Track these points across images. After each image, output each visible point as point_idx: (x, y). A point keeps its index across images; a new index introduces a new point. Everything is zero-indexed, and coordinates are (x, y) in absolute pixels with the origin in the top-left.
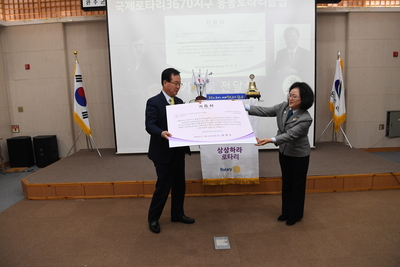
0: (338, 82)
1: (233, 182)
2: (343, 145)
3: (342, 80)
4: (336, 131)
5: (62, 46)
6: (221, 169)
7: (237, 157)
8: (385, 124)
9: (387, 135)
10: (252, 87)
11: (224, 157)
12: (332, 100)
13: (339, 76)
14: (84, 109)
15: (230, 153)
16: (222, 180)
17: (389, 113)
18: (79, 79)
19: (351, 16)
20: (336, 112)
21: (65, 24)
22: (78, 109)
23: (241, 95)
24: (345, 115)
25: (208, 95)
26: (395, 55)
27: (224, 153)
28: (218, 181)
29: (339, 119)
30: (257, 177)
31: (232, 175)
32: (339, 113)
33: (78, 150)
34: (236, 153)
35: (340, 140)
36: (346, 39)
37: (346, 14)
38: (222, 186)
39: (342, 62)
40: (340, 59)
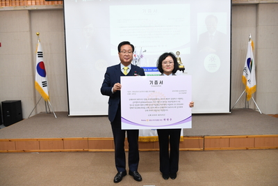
0: (249, 60)
2: (254, 111)
3: (252, 58)
4: (248, 99)
5: (28, 29)
12: (244, 74)
13: (250, 55)
14: (44, 79)
16: (153, 137)
18: (40, 55)
19: (260, 6)
20: (248, 85)
21: (30, 11)
22: (39, 79)
24: (256, 87)
29: (250, 90)
32: (251, 85)
33: (38, 112)
35: (251, 107)
36: (257, 25)
37: (257, 5)
38: (153, 142)
39: (252, 43)
40: (251, 41)
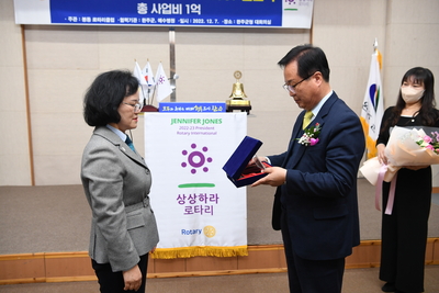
0: (373, 89)
1: (203, 253)
3: (379, 84)
6: (183, 232)
7: (210, 210)
10: (238, 93)
11: (188, 211)
12: (364, 114)
13: (374, 78)
15: (198, 203)
16: (184, 251)
23: (218, 105)
25: (162, 105)
27: (187, 203)
28: (178, 252)
30: (243, 243)
31: (201, 241)
32: (375, 136)
34: (209, 203)
36: (387, 23)
38: (186, 259)
39: (379, 57)
40: (377, 54)
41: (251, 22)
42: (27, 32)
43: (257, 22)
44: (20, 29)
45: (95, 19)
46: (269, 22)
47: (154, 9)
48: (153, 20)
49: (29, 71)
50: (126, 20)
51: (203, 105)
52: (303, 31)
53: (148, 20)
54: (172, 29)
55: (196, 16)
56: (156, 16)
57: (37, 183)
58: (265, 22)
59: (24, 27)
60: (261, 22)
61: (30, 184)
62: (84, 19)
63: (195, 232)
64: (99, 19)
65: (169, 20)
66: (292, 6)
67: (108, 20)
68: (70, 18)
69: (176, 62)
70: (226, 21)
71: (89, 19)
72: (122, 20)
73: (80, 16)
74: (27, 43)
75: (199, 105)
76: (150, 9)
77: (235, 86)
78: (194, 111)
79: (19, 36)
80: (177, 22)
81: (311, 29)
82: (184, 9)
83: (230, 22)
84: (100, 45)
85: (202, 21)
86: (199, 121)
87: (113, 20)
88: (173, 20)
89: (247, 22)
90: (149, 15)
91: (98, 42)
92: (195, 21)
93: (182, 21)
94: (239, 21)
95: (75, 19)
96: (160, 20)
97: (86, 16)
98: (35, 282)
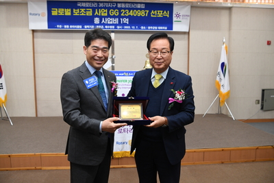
0: (223, 64)
1: (128, 155)
2: (227, 117)
3: (226, 63)
4: (221, 105)
6: (118, 143)
8: (260, 99)
9: (262, 108)
10: (148, 65)
11: (120, 131)
12: (218, 79)
13: (223, 59)
15: (126, 127)
16: (118, 154)
17: (263, 90)
19: (233, 10)
20: (222, 90)
24: (228, 93)
26: (269, 43)
29: (224, 95)
31: (127, 149)
32: (224, 90)
35: (224, 112)
36: (230, 29)
37: (230, 9)
38: (118, 158)
39: (226, 47)
40: (225, 45)
41: (156, 28)
42: (35, 34)
43: (160, 28)
44: (31, 32)
45: (71, 27)
46: (166, 28)
47: (103, 21)
48: (102, 27)
49: (35, 55)
50: (88, 27)
51: (129, 72)
52: (184, 33)
53: (100, 27)
54: (113, 32)
55: (126, 24)
56: (104, 25)
57: (39, 116)
58: (164, 28)
59: (33, 31)
60: (161, 28)
61: (35, 116)
62: (65, 26)
63: (124, 143)
64: (73, 27)
65: (111, 27)
66: (178, 19)
67: (78, 27)
68: (58, 26)
69: (115, 49)
70: (142, 28)
71: (68, 26)
72: (86, 27)
73: (63, 25)
74: (35, 40)
75: (126, 72)
76: (101, 21)
77: (146, 62)
78: (124, 76)
79: (30, 35)
80: (116, 28)
81: (189, 33)
82: (120, 21)
83: (145, 28)
84: (74, 41)
85: (129, 27)
86: (126, 81)
87: (81, 27)
88: (113, 27)
89: (154, 28)
90: (100, 24)
91: (73, 39)
92: (125, 27)
93: (118, 27)
94: (149, 28)
95: (61, 26)
96: (106, 27)
97: (66, 25)
98: (36, 169)
